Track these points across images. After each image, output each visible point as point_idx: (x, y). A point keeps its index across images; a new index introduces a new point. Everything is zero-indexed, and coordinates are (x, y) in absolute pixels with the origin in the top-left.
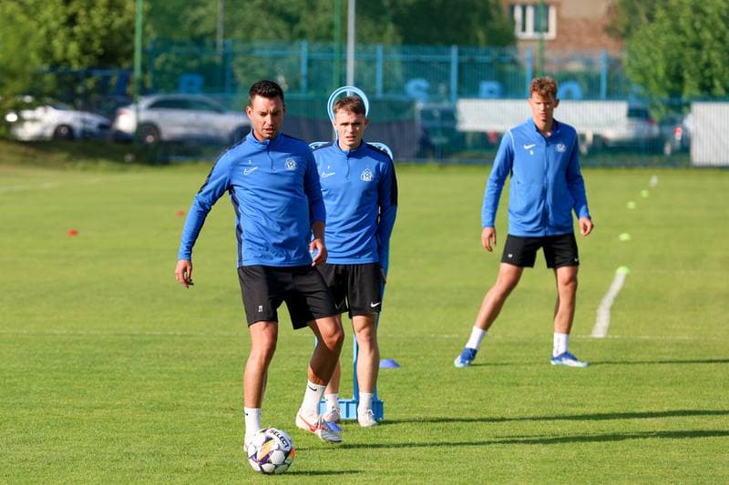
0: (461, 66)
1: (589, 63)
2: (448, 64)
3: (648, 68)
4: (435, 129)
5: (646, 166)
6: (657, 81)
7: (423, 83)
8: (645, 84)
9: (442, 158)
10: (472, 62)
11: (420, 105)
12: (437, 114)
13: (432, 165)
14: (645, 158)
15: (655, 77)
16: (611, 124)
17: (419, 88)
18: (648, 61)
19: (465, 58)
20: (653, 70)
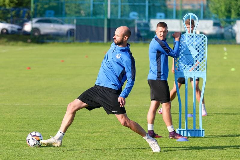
0: (149, 7)
1: (193, 6)
2: (145, 6)
3: (218, 8)
4: (142, 30)
5: (220, 43)
6: (222, 12)
7: (136, 14)
8: (217, 14)
9: (145, 41)
10: (154, 6)
11: (136, 22)
12: (142, 25)
13: (141, 43)
14: (220, 41)
15: (221, 11)
16: (207, 28)
17: (134, 15)
18: (218, 5)
19: (151, 4)
20: (220, 9)
